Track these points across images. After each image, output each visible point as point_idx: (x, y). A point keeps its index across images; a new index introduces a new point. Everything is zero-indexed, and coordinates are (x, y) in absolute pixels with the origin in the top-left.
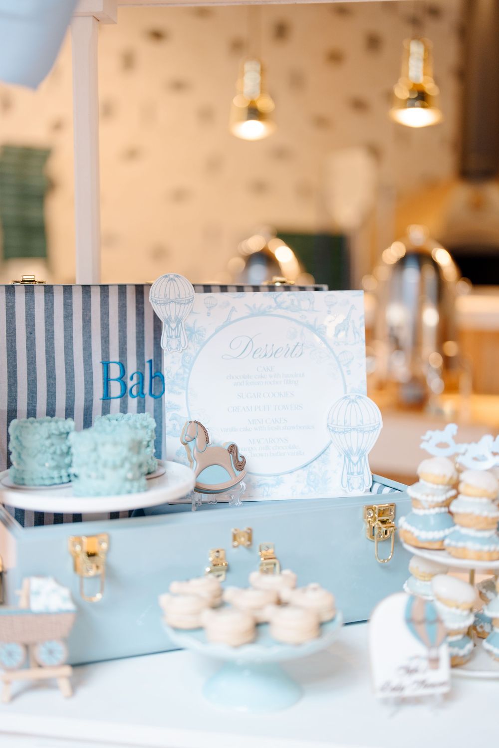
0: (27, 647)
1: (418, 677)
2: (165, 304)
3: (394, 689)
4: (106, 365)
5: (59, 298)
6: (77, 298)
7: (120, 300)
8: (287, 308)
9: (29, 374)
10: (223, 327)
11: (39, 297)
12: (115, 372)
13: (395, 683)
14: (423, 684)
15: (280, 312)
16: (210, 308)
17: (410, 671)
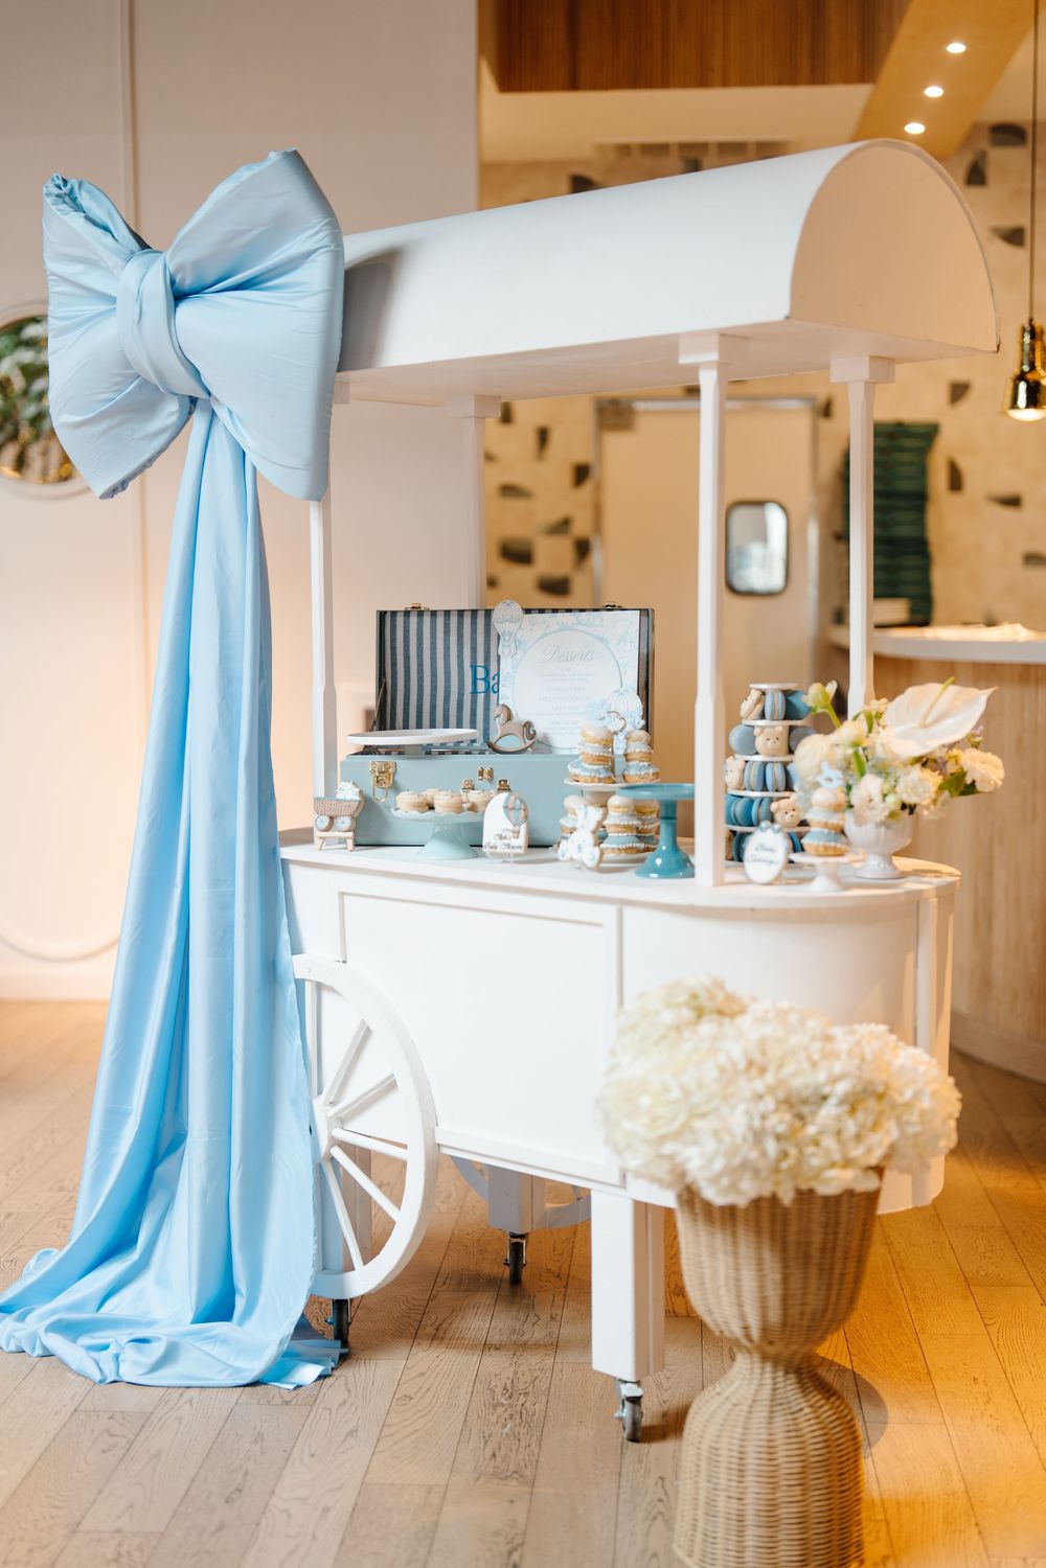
0: (332, 818)
1: (507, 841)
2: (502, 622)
3: (491, 847)
4: (474, 667)
5: (440, 620)
6: (454, 620)
7: (485, 621)
8: (585, 625)
9: (418, 673)
10: (542, 638)
11: (427, 619)
12: (481, 673)
13: (492, 844)
14: (508, 846)
15: (580, 627)
16: (533, 625)
17: (501, 837)
